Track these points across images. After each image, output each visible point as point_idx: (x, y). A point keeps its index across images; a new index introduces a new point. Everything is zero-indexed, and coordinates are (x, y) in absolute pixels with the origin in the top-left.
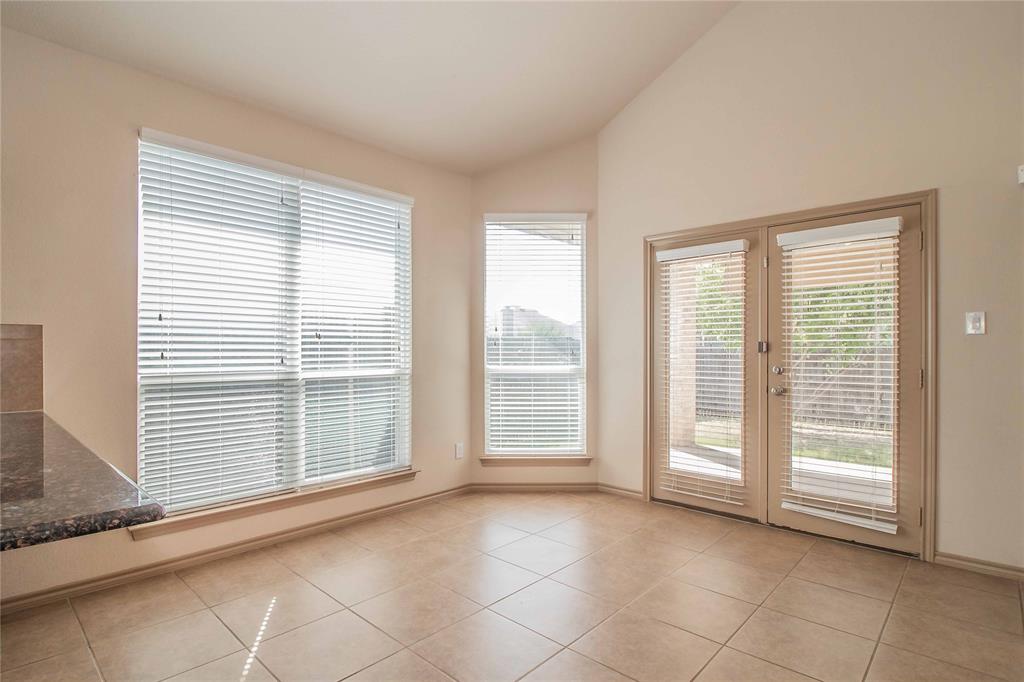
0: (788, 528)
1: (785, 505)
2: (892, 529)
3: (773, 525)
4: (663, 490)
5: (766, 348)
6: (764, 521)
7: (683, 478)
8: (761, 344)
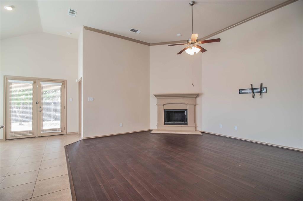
0: (42, 136)
1: (42, 132)
2: (60, 131)
3: (39, 137)
4: (9, 137)
5: (37, 103)
6: (37, 136)
7: (16, 133)
8: (37, 102)
